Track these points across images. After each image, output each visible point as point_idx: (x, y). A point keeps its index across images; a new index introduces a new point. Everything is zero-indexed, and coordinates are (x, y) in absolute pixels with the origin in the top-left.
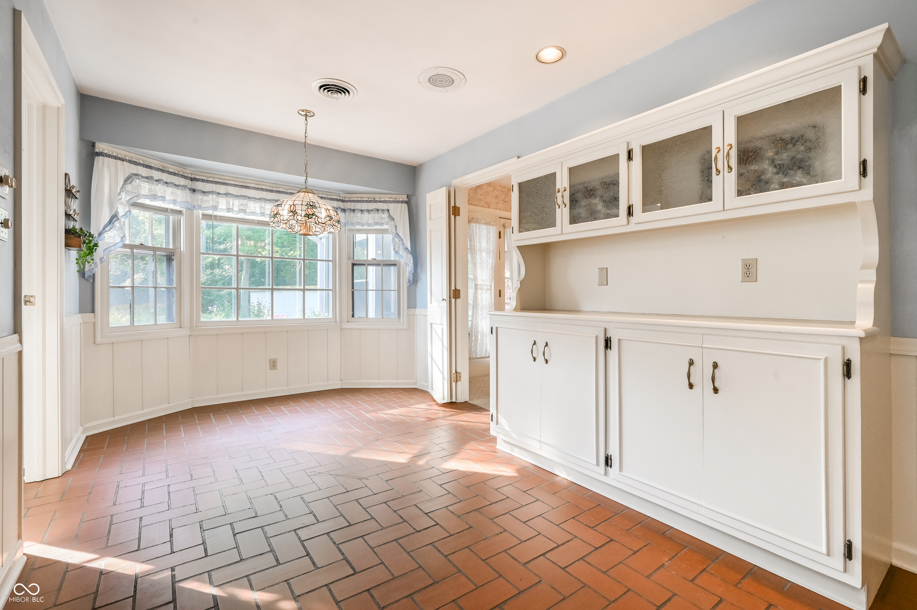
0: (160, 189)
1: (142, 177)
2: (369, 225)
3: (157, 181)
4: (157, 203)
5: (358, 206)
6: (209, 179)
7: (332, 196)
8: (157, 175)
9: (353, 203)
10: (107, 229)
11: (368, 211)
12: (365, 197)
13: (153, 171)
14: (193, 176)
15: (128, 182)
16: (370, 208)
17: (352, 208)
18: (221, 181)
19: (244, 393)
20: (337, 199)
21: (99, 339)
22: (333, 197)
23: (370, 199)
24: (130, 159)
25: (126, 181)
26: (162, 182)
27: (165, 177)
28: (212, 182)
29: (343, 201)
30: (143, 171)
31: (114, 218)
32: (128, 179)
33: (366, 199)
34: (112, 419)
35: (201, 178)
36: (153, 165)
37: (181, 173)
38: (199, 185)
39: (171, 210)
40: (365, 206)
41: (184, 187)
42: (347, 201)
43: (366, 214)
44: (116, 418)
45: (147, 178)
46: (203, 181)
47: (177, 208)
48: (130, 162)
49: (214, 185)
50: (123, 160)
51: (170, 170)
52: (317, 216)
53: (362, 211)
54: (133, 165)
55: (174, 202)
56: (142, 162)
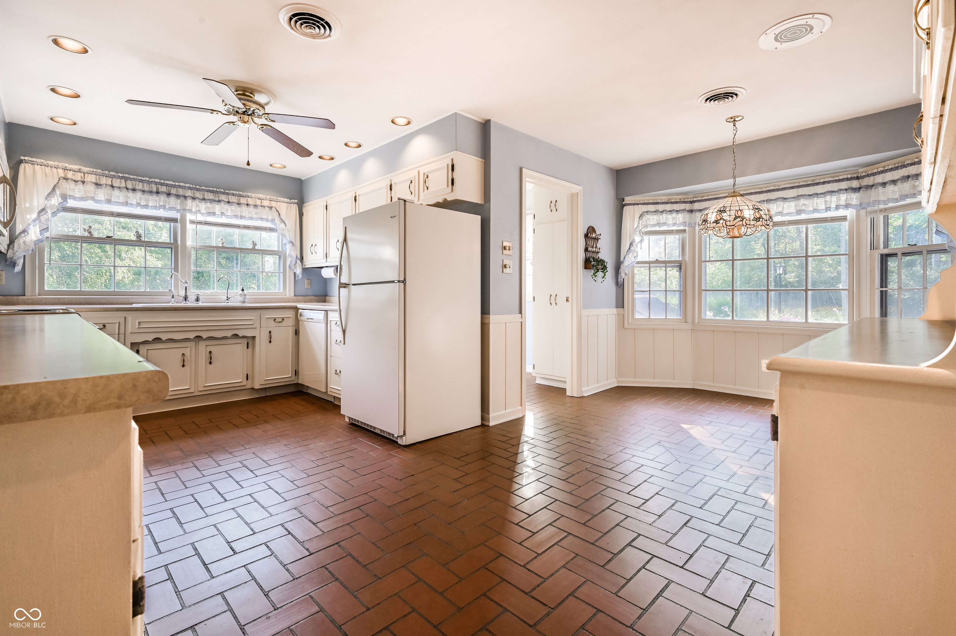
0: (663, 218)
1: (652, 212)
2: (896, 200)
3: (662, 212)
4: (665, 228)
5: (879, 179)
6: (703, 199)
7: (839, 177)
8: (661, 207)
9: (872, 178)
10: (628, 253)
11: (894, 182)
12: (890, 164)
13: (659, 205)
14: (691, 200)
15: (641, 218)
16: (895, 178)
17: (871, 183)
18: (713, 197)
19: (737, 387)
20: (848, 178)
21: (626, 325)
22: (841, 178)
23: (896, 165)
24: (643, 202)
25: (639, 218)
26: (665, 212)
27: (668, 207)
28: (706, 200)
29: (858, 178)
30: (652, 208)
31: (631, 244)
32: (641, 216)
33: (890, 167)
34: (634, 380)
35: (698, 199)
36: (659, 201)
37: (682, 200)
38: (697, 206)
39: (676, 230)
40: (888, 177)
41: (684, 210)
42: (863, 177)
43: (890, 188)
44: (636, 380)
45: (655, 212)
46: (699, 201)
47: (682, 228)
48: (643, 204)
49: (708, 202)
50: (638, 204)
51: (673, 201)
52: (725, 220)
53: (884, 184)
54: (645, 206)
55: (675, 224)
56: (651, 201)
